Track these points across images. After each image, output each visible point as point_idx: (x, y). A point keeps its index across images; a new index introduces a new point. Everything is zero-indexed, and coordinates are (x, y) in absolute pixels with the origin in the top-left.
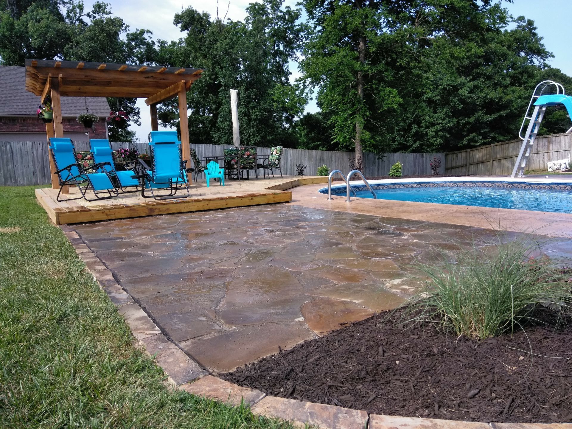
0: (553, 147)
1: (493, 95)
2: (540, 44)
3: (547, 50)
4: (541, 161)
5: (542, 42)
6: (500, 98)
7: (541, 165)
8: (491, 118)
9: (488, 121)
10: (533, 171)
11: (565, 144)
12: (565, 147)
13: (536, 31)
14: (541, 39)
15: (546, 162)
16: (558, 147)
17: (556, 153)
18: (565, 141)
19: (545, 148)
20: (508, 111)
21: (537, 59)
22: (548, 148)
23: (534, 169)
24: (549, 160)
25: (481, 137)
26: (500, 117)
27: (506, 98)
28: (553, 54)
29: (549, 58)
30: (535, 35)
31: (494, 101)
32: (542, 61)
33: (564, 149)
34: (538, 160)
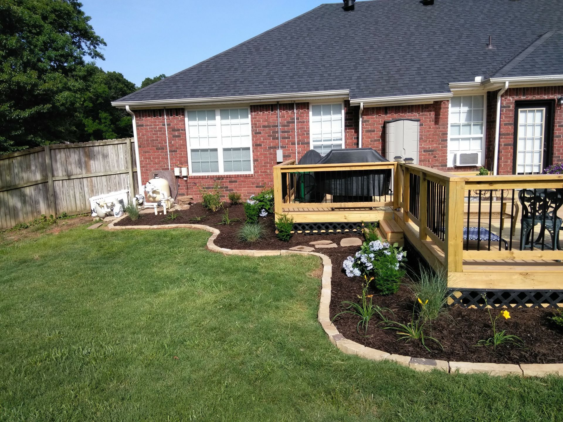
0: (96, 166)
1: (21, 78)
2: (87, 24)
3: (97, 34)
4: (78, 195)
5: (90, 23)
6: (35, 85)
7: (78, 202)
8: (26, 114)
9: (20, 118)
10: (65, 216)
11: (118, 161)
12: (118, 166)
13: (82, 9)
14: (88, 19)
15: (87, 196)
16: (104, 167)
17: (104, 178)
18: (118, 155)
19: (81, 167)
20: (49, 106)
21: (86, 43)
22: (88, 168)
23: (65, 210)
24: (93, 192)
25: (12, 143)
26: (39, 114)
27: (43, 87)
28: (105, 41)
29: (100, 44)
30: (80, 13)
31: (24, 88)
32: (92, 47)
33: (116, 170)
34: (71, 192)
